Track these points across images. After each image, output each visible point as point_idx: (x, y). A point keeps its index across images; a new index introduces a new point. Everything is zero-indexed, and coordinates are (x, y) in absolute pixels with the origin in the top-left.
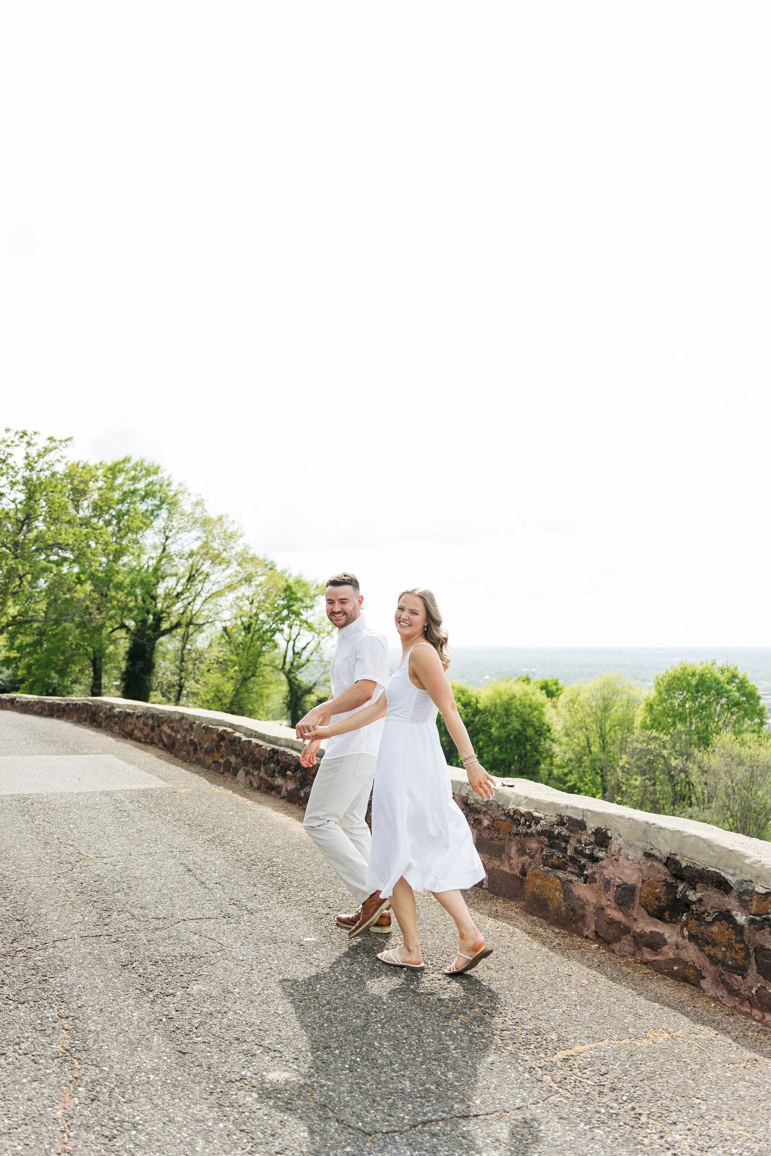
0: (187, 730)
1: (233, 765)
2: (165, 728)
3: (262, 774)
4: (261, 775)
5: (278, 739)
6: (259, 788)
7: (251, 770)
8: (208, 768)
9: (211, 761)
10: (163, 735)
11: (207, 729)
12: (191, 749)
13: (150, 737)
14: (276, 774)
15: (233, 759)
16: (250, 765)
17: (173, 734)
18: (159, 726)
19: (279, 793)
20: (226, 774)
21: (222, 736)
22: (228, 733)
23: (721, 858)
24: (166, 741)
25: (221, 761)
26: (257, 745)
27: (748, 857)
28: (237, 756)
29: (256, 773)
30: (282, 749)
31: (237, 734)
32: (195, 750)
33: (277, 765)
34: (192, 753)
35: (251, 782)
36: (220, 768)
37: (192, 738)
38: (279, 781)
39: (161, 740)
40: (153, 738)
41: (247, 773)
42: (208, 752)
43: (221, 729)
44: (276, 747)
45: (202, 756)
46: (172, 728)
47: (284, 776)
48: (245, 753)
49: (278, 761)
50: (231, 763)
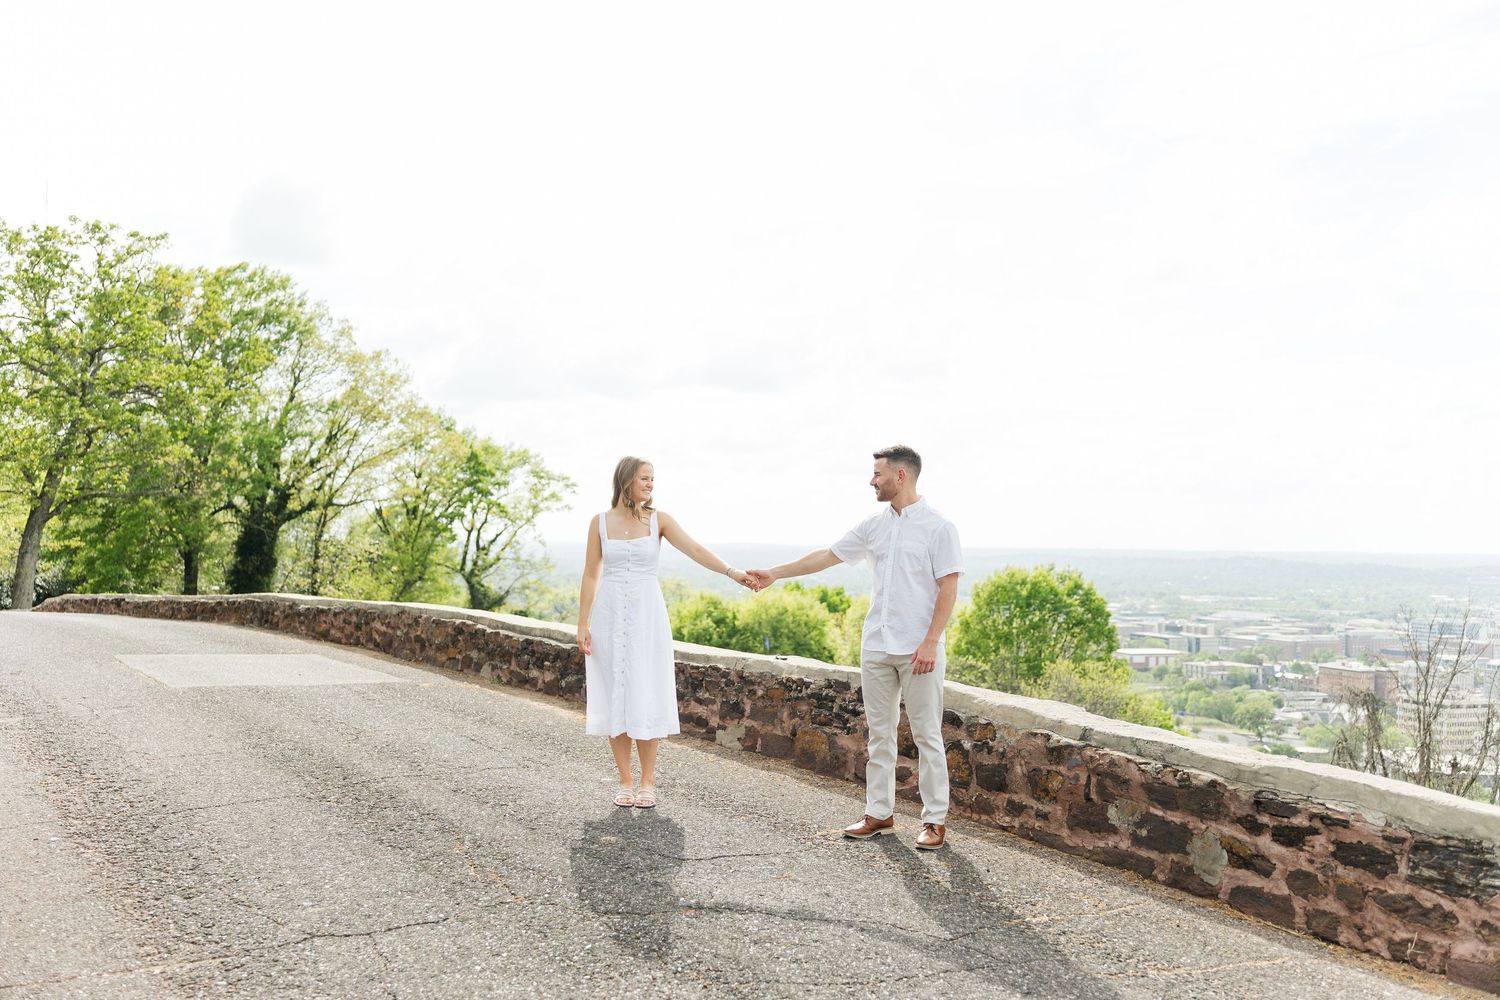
0: (410, 625)
1: (475, 660)
2: (377, 625)
3: (514, 667)
4: (512, 668)
5: (532, 629)
6: (509, 683)
7: (499, 664)
8: (442, 666)
9: (445, 658)
10: (374, 633)
11: (438, 623)
12: (417, 646)
13: (355, 637)
14: (531, 666)
15: (474, 654)
16: (498, 659)
17: (390, 631)
18: (367, 624)
19: (535, 685)
20: (465, 671)
21: (460, 630)
22: (468, 626)
24: (378, 640)
25: (459, 657)
26: (507, 637)
28: (479, 650)
29: (505, 667)
30: (538, 639)
31: (479, 626)
32: (423, 647)
33: (532, 656)
34: (418, 651)
35: (499, 677)
36: (457, 665)
37: (419, 633)
38: (534, 673)
39: (370, 639)
40: (359, 637)
41: (494, 668)
42: (439, 648)
43: (458, 621)
44: (530, 638)
45: (432, 653)
46: (388, 625)
47: (541, 667)
48: (491, 646)
49: (533, 652)
50: (472, 659)
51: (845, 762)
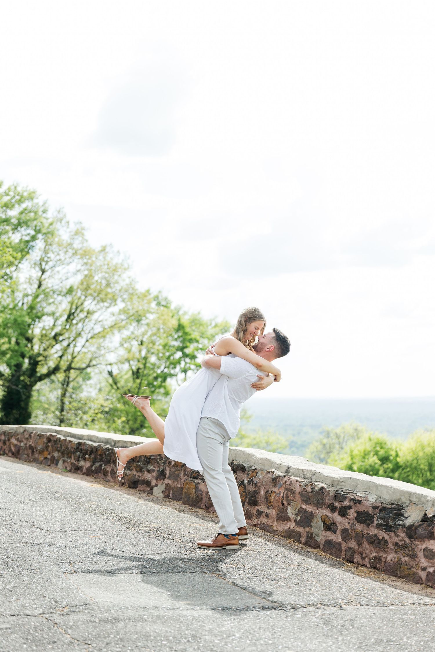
0: (27, 438)
1: (56, 458)
2: (14, 441)
3: (73, 461)
4: (72, 461)
5: (83, 436)
6: (70, 471)
7: (66, 459)
8: (41, 463)
9: (43, 458)
10: (12, 446)
11: (40, 436)
12: (30, 452)
13: (3, 449)
14: (80, 459)
15: (56, 454)
16: (66, 456)
17: (19, 444)
18: (9, 440)
19: (82, 470)
20: (51, 465)
21: (49, 439)
22: (53, 436)
23: (246, 458)
24: (13, 450)
25: (49, 457)
26: (70, 441)
27: (253, 456)
28: (59, 451)
29: (69, 461)
30: (84, 441)
31: (59, 436)
32: (33, 452)
33: (81, 452)
34: (30, 455)
35: (66, 467)
36: (48, 462)
37: (31, 443)
38: (82, 463)
39: (10, 450)
40: (5, 450)
41: (64, 462)
42: (41, 452)
43: (48, 434)
44: (81, 441)
45: (37, 456)
46: (17, 440)
47: (85, 459)
48: (63, 448)
49: (81, 450)
50: (54, 457)
51: (201, 499)
